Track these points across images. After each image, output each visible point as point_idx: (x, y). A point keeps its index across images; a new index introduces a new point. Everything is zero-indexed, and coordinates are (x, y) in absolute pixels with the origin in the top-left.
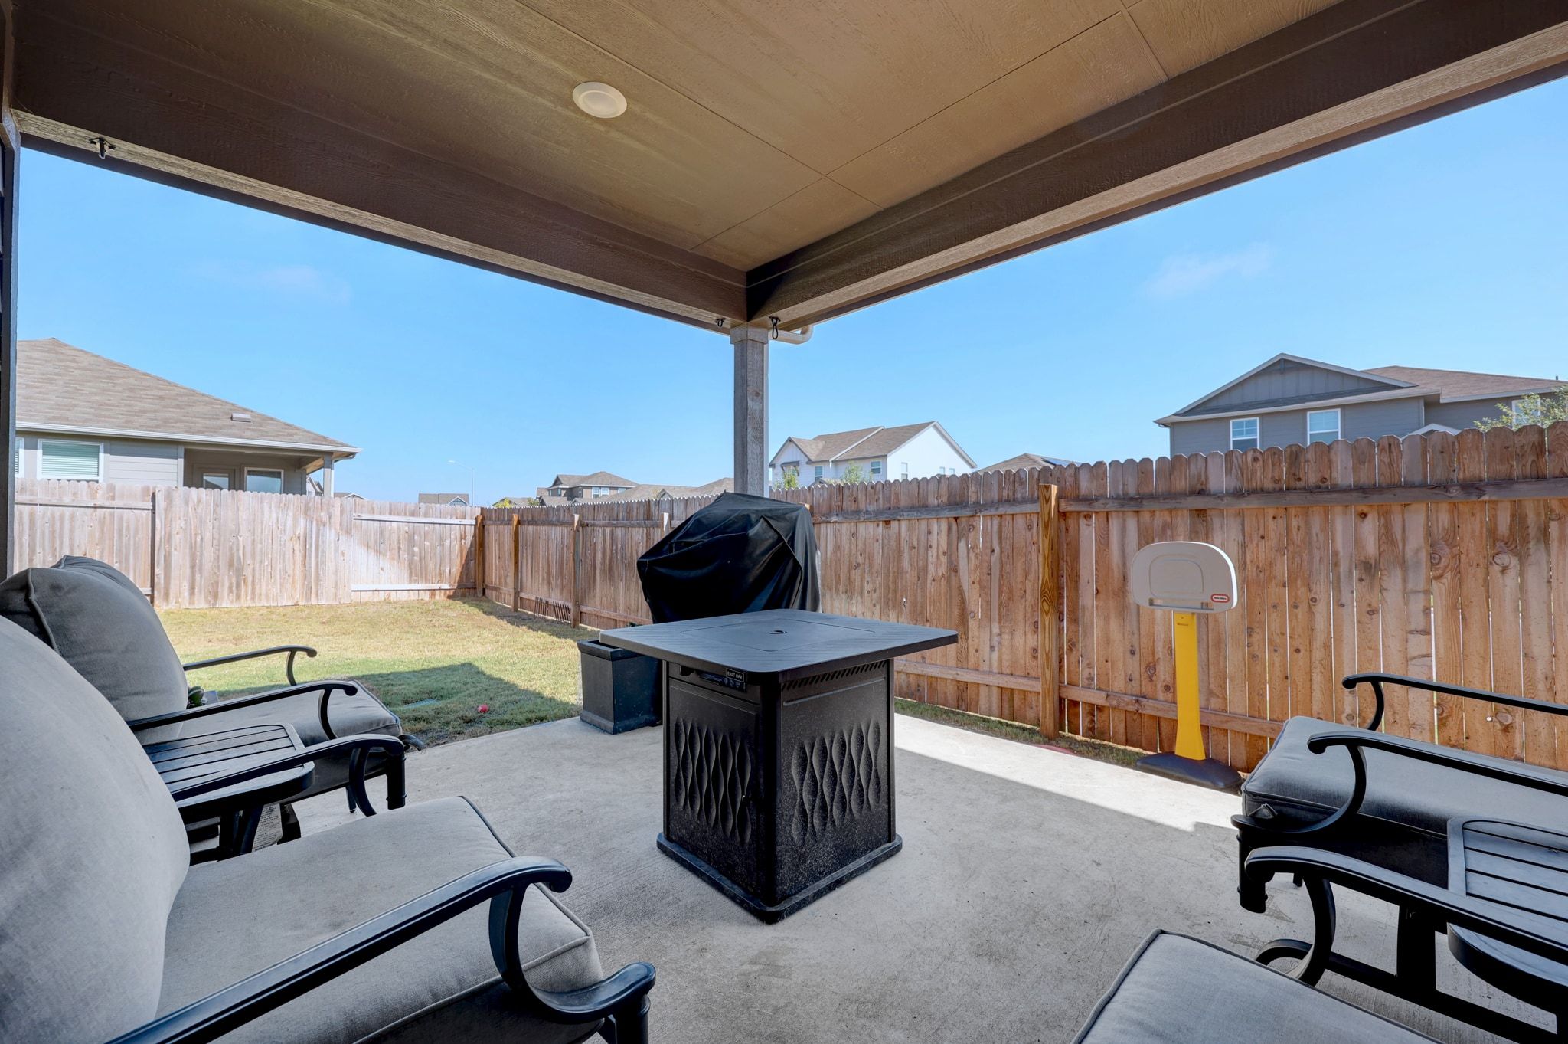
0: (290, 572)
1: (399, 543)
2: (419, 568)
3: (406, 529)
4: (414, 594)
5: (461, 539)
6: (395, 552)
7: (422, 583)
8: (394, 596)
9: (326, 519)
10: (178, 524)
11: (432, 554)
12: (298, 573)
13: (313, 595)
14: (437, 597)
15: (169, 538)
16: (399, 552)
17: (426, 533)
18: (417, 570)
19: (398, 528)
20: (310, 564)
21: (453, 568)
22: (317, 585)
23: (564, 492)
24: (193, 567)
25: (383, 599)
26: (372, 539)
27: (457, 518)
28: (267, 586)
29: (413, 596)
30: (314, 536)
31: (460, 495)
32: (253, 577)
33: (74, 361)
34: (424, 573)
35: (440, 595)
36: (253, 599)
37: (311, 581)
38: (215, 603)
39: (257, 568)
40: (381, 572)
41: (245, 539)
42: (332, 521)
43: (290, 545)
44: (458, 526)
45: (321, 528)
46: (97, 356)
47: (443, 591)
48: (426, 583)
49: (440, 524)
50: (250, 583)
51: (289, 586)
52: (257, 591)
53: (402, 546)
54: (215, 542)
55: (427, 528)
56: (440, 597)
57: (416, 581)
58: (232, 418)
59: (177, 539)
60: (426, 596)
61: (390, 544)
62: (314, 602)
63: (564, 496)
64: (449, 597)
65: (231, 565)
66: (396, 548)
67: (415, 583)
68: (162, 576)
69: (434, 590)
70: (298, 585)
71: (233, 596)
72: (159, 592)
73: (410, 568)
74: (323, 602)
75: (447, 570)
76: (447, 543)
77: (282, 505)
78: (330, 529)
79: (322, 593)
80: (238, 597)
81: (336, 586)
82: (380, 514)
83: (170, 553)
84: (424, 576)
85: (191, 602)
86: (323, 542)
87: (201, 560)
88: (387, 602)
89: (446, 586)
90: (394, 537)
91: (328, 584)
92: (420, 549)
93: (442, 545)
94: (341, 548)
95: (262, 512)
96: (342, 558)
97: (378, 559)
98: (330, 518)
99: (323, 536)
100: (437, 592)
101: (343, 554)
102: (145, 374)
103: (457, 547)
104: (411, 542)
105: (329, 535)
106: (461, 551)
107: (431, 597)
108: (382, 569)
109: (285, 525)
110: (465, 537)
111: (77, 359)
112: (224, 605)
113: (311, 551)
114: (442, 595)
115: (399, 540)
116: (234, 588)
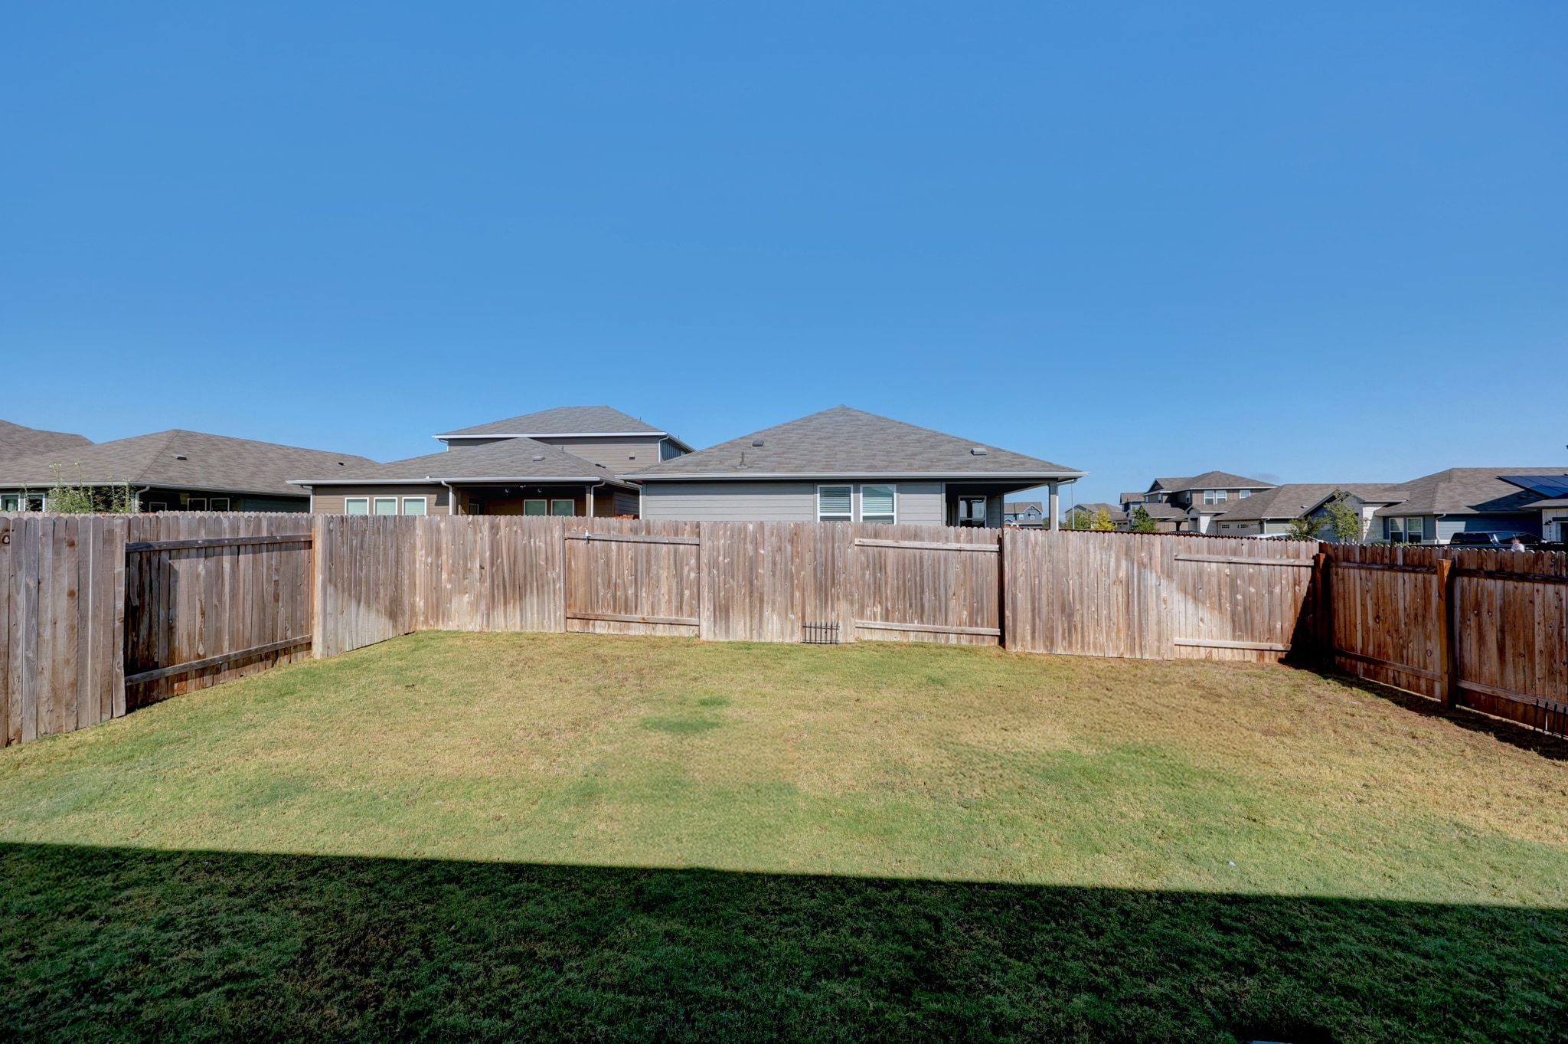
0: (1115, 620)
1: (1220, 589)
2: (1243, 621)
3: (1227, 571)
4: (1239, 654)
5: (1295, 585)
6: (1215, 599)
7: (1247, 640)
8: (1216, 655)
9: (1146, 560)
10: (1021, 566)
11: (1259, 604)
12: (1122, 624)
13: (1137, 647)
14: (1267, 660)
15: (1015, 579)
16: (1220, 600)
17: (1251, 577)
18: (1241, 623)
19: (1218, 570)
20: (1133, 611)
21: (1285, 622)
22: (1140, 636)
23: (1165, 498)
24: (1033, 610)
25: (1204, 657)
26: (1190, 583)
27: (1288, 557)
28: (1094, 634)
29: (1237, 657)
30: (1135, 580)
31: (1033, 503)
32: (1082, 623)
33: (858, 420)
34: (1249, 627)
35: (1270, 658)
36: (1082, 647)
37: (1135, 629)
38: (1051, 650)
39: (1085, 615)
40: (1201, 624)
41: (1073, 582)
42: (1153, 561)
43: (1114, 589)
44: (1290, 568)
45: (1143, 570)
46: (868, 414)
47: (1273, 653)
48: (1252, 641)
49: (1268, 565)
50: (1079, 630)
51: (1114, 635)
52: (1086, 639)
53: (1224, 593)
54: (1050, 586)
55: (1251, 570)
56: (1270, 659)
57: (1240, 638)
58: (972, 452)
59: (1021, 580)
60: (1252, 657)
61: (1210, 590)
62: (1138, 656)
63: (1166, 502)
64: (1281, 661)
65: (1063, 611)
66: (1217, 594)
67: (1239, 640)
68: (1011, 618)
69: (1263, 650)
70: (1123, 636)
71: (1066, 644)
72: (1009, 635)
73: (1233, 621)
74: (1147, 656)
75: (1278, 626)
76: (1277, 590)
77: (1105, 544)
78: (1151, 572)
79: (1145, 645)
80: (1070, 644)
81: (1159, 640)
82: (1198, 552)
83: (1016, 594)
84: (1250, 631)
85: (1033, 647)
86: (1144, 586)
87: (1039, 604)
88: (1208, 660)
89: (1280, 647)
90: (1214, 581)
91: (1151, 637)
92: (1243, 596)
93: (1271, 593)
94: (1164, 594)
95: (1088, 553)
96: (1164, 606)
97: (1197, 607)
98: (1150, 559)
99: (1144, 580)
100: (1267, 653)
101: (1165, 601)
102: (900, 423)
103: (1290, 595)
104: (1234, 589)
105: (1151, 579)
106: (1295, 601)
107: (1259, 660)
108: (1202, 620)
109: (1109, 568)
110: (1300, 582)
111: (860, 418)
112: (1059, 652)
113: (1134, 597)
114: (1273, 657)
115: (1219, 585)
116: (1067, 635)
